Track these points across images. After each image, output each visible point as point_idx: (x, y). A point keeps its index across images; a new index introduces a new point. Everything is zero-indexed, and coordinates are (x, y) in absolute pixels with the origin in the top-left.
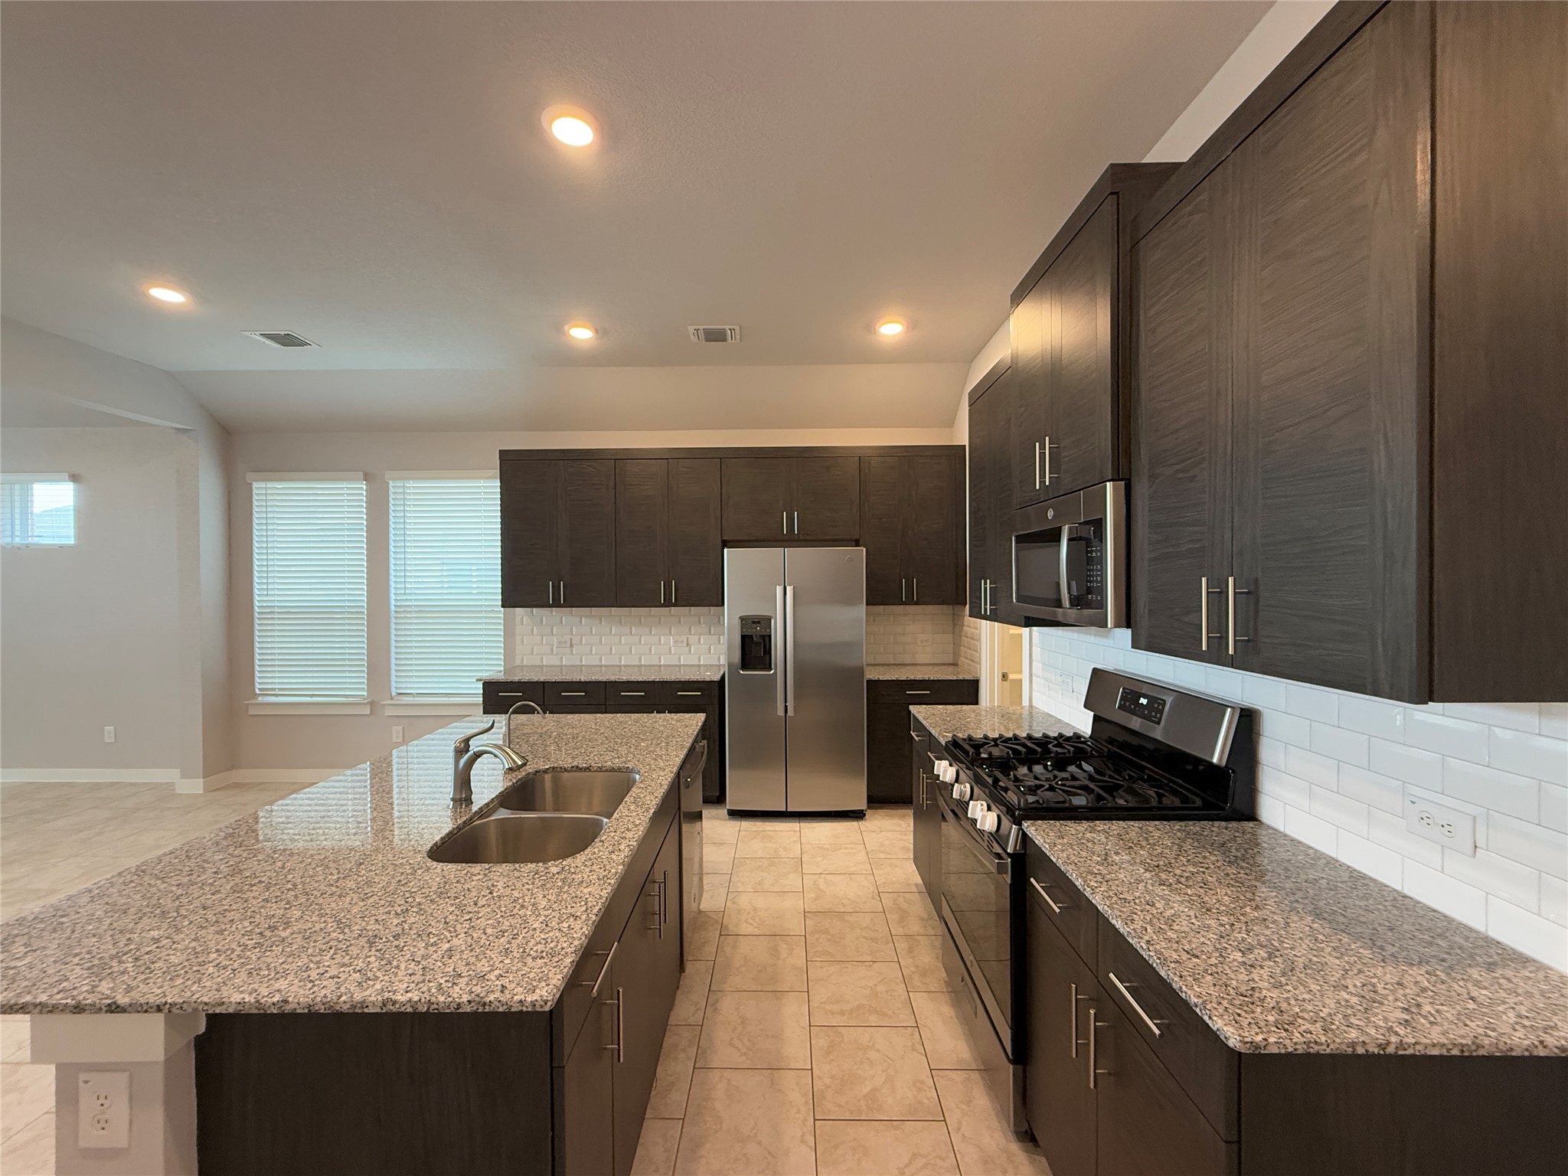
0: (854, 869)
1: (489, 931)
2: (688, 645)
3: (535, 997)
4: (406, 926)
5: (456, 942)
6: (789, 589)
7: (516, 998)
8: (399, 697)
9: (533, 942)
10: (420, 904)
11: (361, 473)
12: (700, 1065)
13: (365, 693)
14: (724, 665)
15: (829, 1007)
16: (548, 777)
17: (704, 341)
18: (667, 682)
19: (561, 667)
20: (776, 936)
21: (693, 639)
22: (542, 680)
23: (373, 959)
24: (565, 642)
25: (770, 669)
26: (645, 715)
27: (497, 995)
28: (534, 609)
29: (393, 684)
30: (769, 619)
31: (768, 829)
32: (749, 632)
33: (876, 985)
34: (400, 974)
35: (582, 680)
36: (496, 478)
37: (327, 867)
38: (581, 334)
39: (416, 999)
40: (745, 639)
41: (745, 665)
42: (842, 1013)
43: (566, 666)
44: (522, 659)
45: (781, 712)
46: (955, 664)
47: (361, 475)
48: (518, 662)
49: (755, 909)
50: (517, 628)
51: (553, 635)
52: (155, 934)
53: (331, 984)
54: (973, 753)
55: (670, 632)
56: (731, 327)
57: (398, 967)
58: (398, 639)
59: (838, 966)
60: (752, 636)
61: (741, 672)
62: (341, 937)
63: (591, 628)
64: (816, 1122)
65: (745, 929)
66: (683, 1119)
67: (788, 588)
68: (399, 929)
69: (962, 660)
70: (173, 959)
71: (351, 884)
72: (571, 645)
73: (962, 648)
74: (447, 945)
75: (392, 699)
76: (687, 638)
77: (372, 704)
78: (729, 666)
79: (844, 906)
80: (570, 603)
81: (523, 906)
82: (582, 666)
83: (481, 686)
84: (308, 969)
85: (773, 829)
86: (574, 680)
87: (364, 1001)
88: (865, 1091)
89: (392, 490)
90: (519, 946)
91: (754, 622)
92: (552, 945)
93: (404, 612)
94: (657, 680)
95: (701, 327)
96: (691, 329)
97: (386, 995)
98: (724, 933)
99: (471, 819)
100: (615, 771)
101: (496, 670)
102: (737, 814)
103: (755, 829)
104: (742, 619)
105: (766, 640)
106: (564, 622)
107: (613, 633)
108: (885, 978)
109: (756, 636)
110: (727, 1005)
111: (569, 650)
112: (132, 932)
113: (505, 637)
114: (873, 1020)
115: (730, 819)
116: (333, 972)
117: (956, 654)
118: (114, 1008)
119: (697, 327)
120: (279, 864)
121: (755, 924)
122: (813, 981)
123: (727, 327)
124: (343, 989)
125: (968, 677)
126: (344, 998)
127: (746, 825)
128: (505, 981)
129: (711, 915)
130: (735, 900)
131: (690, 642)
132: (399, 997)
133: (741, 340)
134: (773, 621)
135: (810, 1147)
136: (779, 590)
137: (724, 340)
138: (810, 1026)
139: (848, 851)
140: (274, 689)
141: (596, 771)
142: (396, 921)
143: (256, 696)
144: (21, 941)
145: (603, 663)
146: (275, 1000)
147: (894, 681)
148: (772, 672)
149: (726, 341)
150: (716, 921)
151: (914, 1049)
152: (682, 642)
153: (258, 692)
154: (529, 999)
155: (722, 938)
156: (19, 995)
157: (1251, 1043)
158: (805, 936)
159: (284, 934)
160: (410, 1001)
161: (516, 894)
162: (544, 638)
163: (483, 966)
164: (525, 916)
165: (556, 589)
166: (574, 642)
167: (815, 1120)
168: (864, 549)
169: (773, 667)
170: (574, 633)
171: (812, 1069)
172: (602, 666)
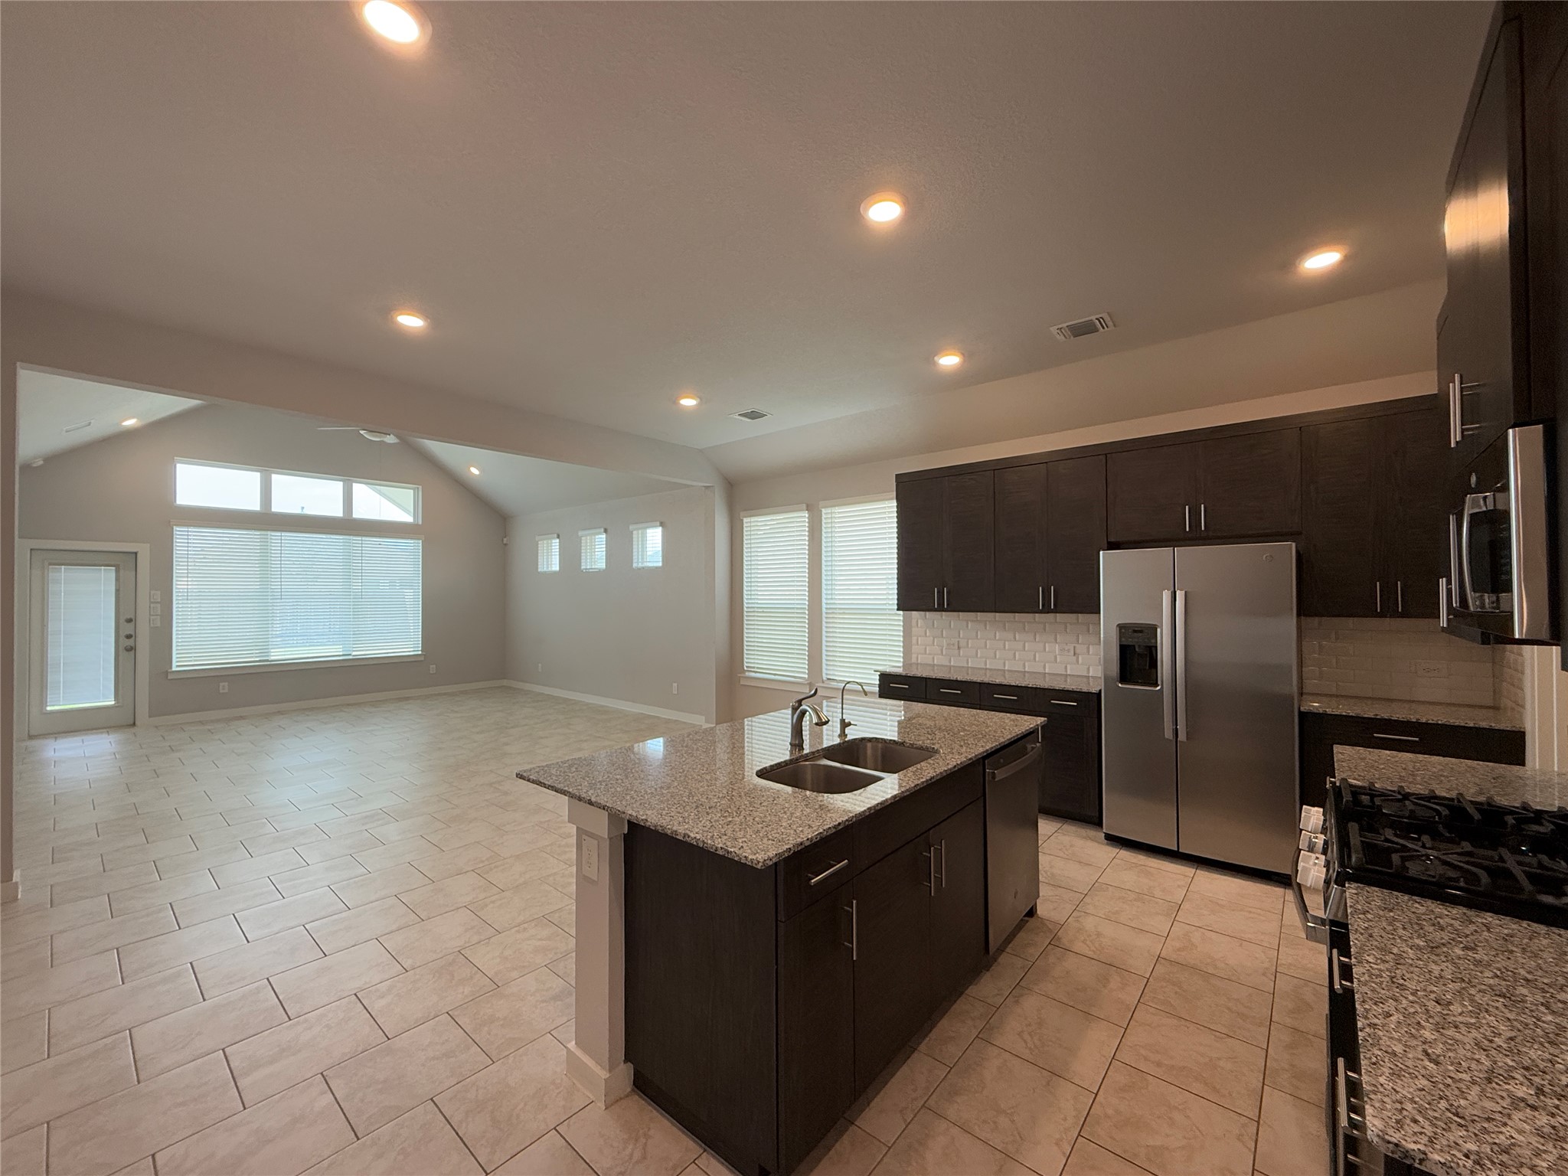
0: (1249, 936)
1: (757, 819)
2: (1075, 654)
3: (754, 857)
4: (718, 804)
5: (736, 819)
6: (1180, 595)
7: (744, 854)
8: (828, 682)
9: (775, 831)
10: (733, 796)
11: (805, 505)
12: (985, 1035)
13: (806, 676)
14: (1100, 678)
15: (1143, 1052)
16: (869, 745)
17: (1072, 337)
18: (1040, 688)
19: (950, 667)
20: (1111, 966)
21: (1080, 648)
22: (924, 676)
23: (692, 814)
24: (953, 645)
25: (1156, 685)
26: (986, 712)
27: (736, 850)
28: (927, 613)
29: (824, 671)
30: (1153, 629)
31: (1152, 865)
32: (1130, 642)
33: (1219, 1059)
34: (700, 824)
35: (959, 679)
36: (892, 499)
37: (703, 766)
38: (949, 361)
39: (698, 838)
40: (1125, 651)
41: (1123, 678)
42: (1159, 1064)
43: (954, 666)
44: (917, 658)
45: (1168, 734)
46: (1495, 708)
47: (804, 506)
48: (914, 660)
49: (1099, 934)
50: (913, 629)
51: (942, 637)
52: (618, 777)
53: (668, 819)
54: (1347, 801)
55: (1056, 640)
56: (1098, 316)
57: (701, 822)
58: (828, 635)
59: (1176, 1021)
60: (1134, 646)
61: (1120, 685)
62: (687, 800)
63: (977, 633)
64: (1080, 1137)
65: (1078, 947)
66: (951, 1068)
67: (1178, 593)
68: (714, 804)
69: (1506, 702)
70: (618, 789)
71: (708, 777)
72: (959, 648)
73: (1504, 684)
74: (731, 819)
75: (823, 682)
76: (1074, 647)
77: (810, 685)
78: (1105, 677)
79: (1216, 967)
80: (953, 608)
81: (785, 812)
82: (968, 667)
83: (878, 678)
84: (664, 809)
85: (1155, 866)
86: (952, 679)
87: (676, 831)
88: (1151, 1142)
89: (824, 516)
90: (766, 831)
91: (1135, 631)
92: (784, 836)
93: (833, 613)
94: (1030, 686)
95: (1065, 325)
96: (1054, 330)
97: (687, 832)
98: (1055, 942)
99: (797, 760)
100: (923, 750)
101: (895, 664)
102: (1113, 840)
103: (1134, 861)
104: (1121, 627)
105: (1151, 652)
106: (952, 626)
107: (997, 638)
108: (1236, 1058)
109: (1139, 646)
110: (1030, 1004)
111: (957, 651)
112: (611, 774)
113: (904, 637)
114: (1197, 1087)
115: (1107, 844)
116: (672, 814)
117: (1496, 692)
118: (590, 803)
119: (1060, 326)
120: (684, 759)
121: (1093, 948)
122: (1137, 1022)
123: (1093, 318)
124: (671, 823)
125: (1504, 725)
126: (669, 827)
127: (1125, 854)
128: (745, 845)
129: (1047, 923)
130: (1080, 919)
131: (1077, 651)
132: (692, 835)
133: (1115, 326)
134: (1159, 630)
135: (1064, 1153)
136: (1166, 596)
137: (1097, 330)
138: (1113, 1058)
139: (1252, 915)
140: (754, 667)
141: (908, 747)
142: (716, 800)
143: (744, 671)
144: (576, 766)
145: (988, 667)
146: (643, 818)
147: (1352, 716)
148: (1159, 688)
149: (1098, 331)
150: (1050, 931)
151: (1239, 1137)
152: (1069, 651)
153: (745, 668)
154: (750, 857)
155: (1050, 947)
156: (565, 787)
157: (1396, 1145)
158: (1148, 979)
159: (664, 792)
160: (695, 838)
161: (787, 805)
162: (935, 639)
163: (740, 834)
164: (782, 818)
165: (941, 594)
166: (961, 645)
167: (1079, 1135)
168: (1294, 544)
169: (1159, 682)
170: (961, 636)
171: (1096, 1095)
172: (986, 669)
